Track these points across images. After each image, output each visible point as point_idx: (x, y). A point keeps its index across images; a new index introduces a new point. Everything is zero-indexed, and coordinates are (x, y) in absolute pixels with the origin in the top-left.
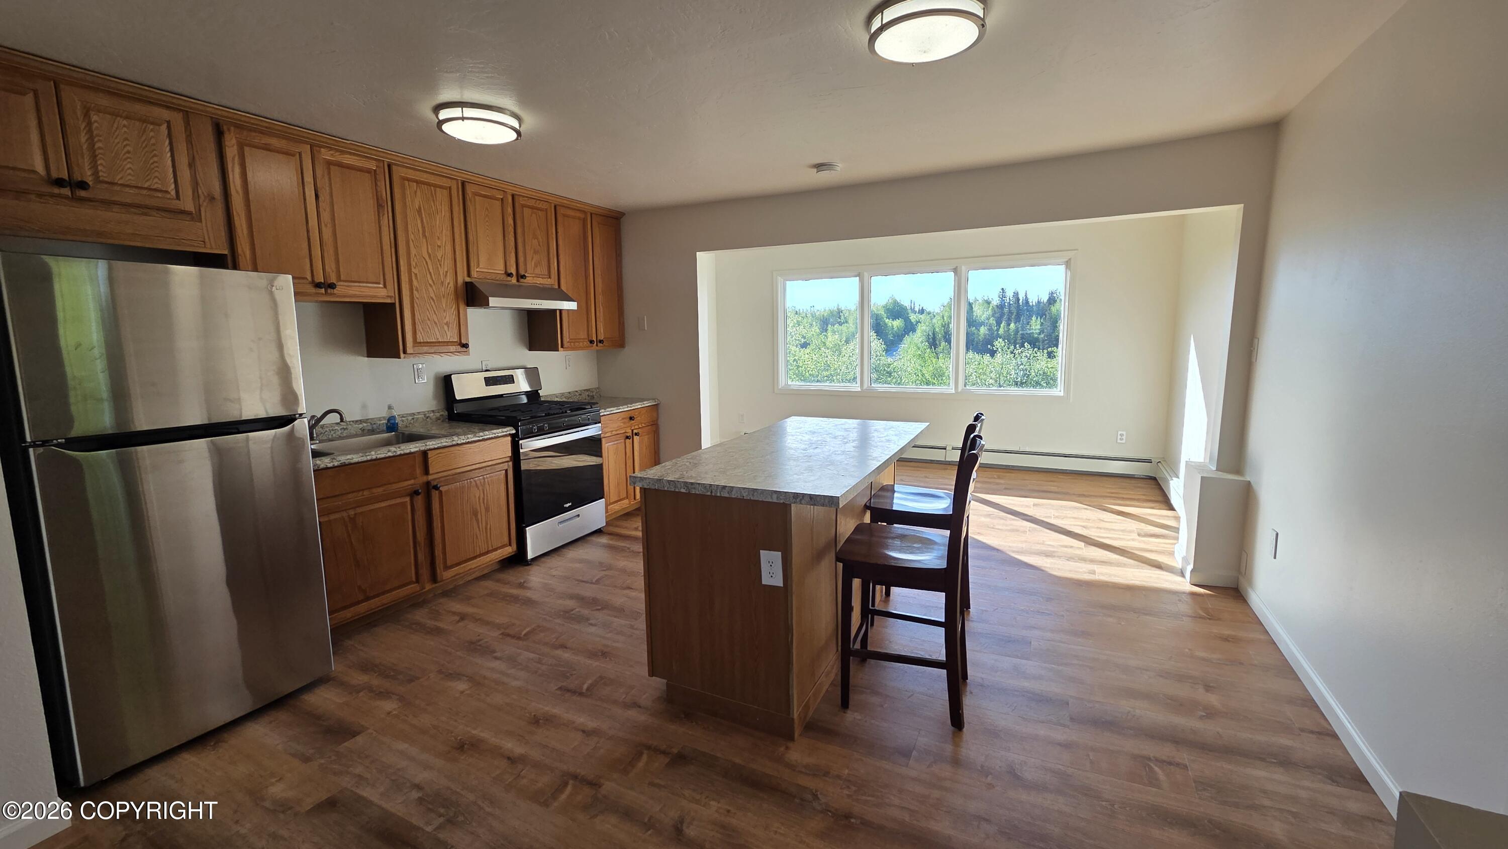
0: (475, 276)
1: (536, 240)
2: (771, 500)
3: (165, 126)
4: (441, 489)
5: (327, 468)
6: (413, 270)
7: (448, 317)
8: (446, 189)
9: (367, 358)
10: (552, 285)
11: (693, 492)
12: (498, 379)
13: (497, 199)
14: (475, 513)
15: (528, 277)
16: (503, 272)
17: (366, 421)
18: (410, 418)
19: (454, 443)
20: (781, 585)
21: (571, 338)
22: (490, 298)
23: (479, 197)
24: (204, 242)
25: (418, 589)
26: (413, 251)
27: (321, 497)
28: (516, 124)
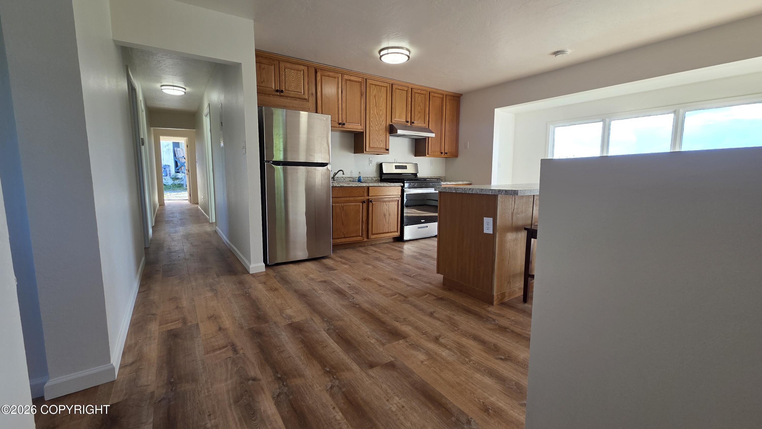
0: (394, 122)
1: (420, 107)
2: (489, 194)
3: (302, 72)
4: (373, 202)
5: (336, 187)
6: (371, 119)
7: (382, 138)
8: (385, 87)
9: (354, 154)
10: (425, 127)
11: (458, 192)
12: (400, 166)
13: (405, 90)
14: (385, 215)
15: (415, 123)
16: (405, 121)
17: (351, 178)
18: (366, 179)
19: (379, 185)
20: (492, 233)
21: (432, 150)
22: (398, 130)
23: (397, 90)
24: (309, 109)
25: (362, 239)
26: (372, 112)
27: (333, 197)
28: (407, 53)
